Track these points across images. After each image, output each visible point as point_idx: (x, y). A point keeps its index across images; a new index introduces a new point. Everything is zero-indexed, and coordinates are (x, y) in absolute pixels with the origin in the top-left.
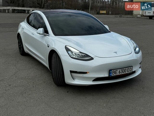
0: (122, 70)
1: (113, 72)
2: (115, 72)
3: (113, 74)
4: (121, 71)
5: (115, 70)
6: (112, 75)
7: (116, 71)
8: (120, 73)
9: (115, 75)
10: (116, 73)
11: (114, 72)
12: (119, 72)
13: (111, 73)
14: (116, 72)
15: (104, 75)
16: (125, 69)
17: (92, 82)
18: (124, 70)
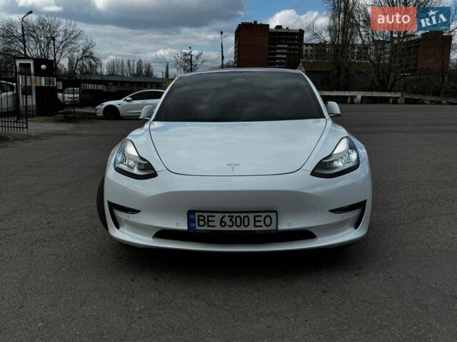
0: (232, 217)
1: (199, 220)
2: (206, 220)
3: (199, 225)
4: (227, 220)
5: (206, 215)
6: (198, 228)
7: (208, 216)
8: (223, 224)
9: (206, 228)
10: (211, 224)
11: (203, 220)
12: (221, 222)
13: (195, 220)
14: (208, 221)
15: (177, 224)
16: (242, 215)
17: (151, 239)
18: (238, 219)
